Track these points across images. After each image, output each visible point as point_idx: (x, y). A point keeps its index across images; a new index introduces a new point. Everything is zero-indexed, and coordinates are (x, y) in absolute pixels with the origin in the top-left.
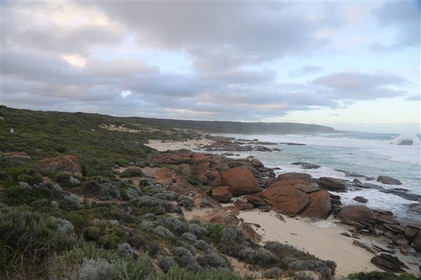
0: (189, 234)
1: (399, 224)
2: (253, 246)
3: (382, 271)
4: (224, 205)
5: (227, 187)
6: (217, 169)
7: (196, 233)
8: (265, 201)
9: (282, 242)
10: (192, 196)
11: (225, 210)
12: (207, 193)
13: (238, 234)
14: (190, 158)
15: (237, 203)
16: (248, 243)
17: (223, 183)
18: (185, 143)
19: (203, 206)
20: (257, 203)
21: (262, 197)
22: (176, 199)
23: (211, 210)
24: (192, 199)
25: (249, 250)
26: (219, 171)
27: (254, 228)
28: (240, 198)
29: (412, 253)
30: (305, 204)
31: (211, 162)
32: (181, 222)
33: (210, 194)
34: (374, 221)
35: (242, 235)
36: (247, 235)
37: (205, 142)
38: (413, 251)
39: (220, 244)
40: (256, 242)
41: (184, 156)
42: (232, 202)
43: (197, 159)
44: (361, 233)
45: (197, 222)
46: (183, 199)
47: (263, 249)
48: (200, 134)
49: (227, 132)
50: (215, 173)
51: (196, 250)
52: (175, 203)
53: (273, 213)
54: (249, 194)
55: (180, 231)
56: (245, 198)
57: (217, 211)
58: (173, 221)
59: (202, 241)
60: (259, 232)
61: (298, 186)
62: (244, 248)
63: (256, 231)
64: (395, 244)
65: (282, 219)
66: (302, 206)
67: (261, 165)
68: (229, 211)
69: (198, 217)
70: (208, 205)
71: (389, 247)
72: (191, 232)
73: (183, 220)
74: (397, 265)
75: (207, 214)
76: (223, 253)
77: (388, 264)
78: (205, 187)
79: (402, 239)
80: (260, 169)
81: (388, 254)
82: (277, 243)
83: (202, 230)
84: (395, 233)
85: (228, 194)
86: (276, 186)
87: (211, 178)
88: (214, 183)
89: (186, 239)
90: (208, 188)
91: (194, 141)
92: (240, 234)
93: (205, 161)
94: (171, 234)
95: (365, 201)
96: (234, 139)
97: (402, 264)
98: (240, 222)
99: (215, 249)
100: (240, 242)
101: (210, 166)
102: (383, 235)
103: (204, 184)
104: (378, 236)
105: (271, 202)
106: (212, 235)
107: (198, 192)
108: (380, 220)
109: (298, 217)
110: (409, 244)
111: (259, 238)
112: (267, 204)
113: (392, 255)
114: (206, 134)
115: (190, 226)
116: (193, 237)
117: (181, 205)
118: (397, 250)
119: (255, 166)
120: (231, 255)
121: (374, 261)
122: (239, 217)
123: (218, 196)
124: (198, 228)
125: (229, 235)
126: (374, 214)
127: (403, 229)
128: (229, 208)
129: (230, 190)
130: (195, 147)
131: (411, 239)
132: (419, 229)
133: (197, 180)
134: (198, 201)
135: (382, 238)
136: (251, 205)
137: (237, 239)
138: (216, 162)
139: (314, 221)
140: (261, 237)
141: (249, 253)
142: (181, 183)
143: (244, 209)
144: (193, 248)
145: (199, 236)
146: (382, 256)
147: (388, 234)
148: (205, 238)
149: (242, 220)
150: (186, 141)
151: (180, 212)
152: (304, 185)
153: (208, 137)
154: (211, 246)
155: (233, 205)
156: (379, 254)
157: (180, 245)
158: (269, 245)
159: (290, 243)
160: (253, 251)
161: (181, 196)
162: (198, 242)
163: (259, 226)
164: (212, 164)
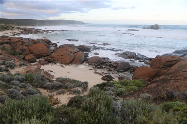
0: (15, 81)
1: (111, 62)
2: (50, 81)
3: (106, 82)
4: (33, 64)
5: (33, 54)
6: (26, 45)
7: (19, 80)
8: (54, 59)
9: (64, 77)
10: (13, 61)
11: (33, 66)
12: (22, 59)
13: (42, 76)
14: (9, 41)
15: (40, 62)
16: (47, 80)
17: (31, 52)
18: (4, 32)
19: (21, 65)
20: (50, 60)
21: (52, 57)
22: (4, 64)
23: (25, 67)
24: (14, 62)
25: (48, 83)
26: (28, 46)
27: (50, 73)
28: (41, 59)
29: (116, 73)
30: (73, 58)
31: (22, 42)
32: (9, 76)
33: (24, 59)
34: (102, 62)
35: (44, 77)
36: (46, 76)
37: (17, 31)
38: (116, 72)
39: (33, 83)
40: (51, 79)
41: (5, 39)
42: (37, 61)
43: (13, 41)
44: (97, 68)
45: (19, 74)
46: (8, 63)
47: (55, 82)
48: (13, 26)
49: (29, 25)
50: (25, 48)
51: (20, 88)
52: (3, 66)
53: (58, 64)
54: (45, 56)
55: (9, 81)
56: (43, 59)
57: (29, 67)
58: (4, 76)
59: (23, 83)
60: (52, 74)
61: (69, 50)
62: (46, 83)
63: (51, 74)
64: (110, 70)
65: (63, 66)
66: (72, 60)
67: (50, 42)
68: (36, 66)
69: (19, 71)
70: (24, 65)
71: (108, 72)
72: (16, 80)
73: (10, 74)
74: (110, 78)
75: (24, 69)
76: (35, 87)
77: (108, 79)
78: (21, 56)
79: (112, 68)
80: (49, 44)
81: (108, 75)
82: (62, 78)
83: (22, 78)
84: (110, 66)
85: (34, 58)
86: (58, 51)
87: (23, 50)
88: (25, 53)
89: (13, 84)
90: (22, 56)
91: (10, 31)
92: (43, 77)
93: (19, 42)
94: (4, 83)
95: (98, 54)
96: (34, 29)
97: (113, 78)
98: (42, 71)
99: (31, 86)
100: (44, 80)
101: (22, 44)
102: (106, 67)
103: (20, 54)
104: (104, 68)
105: (56, 59)
106: (28, 79)
107: (17, 59)
108: (104, 61)
109: (70, 65)
110: (115, 70)
111: (53, 77)
112: (55, 60)
113: (109, 75)
114: (17, 26)
115: (15, 77)
116: (18, 82)
117: (8, 67)
118: (111, 72)
119: (47, 42)
120: (40, 88)
121: (103, 79)
122: (41, 68)
123: (28, 59)
124: (20, 77)
125: (37, 78)
126: (102, 59)
127: (113, 64)
128: (36, 64)
129: (35, 55)
130: (11, 34)
131: (115, 68)
132: (118, 63)
133: (15, 52)
134: (17, 63)
135: (105, 69)
136: (47, 62)
137: (41, 79)
138: (25, 41)
139: (77, 65)
140: (53, 76)
141: (48, 85)
142: (5, 55)
143: (43, 64)
144: (18, 88)
145: (21, 81)
146: (105, 76)
147: (107, 67)
148: (24, 82)
149: (43, 70)
150: (5, 31)
151: (7, 71)
152: (71, 50)
153: (18, 28)
154: (29, 85)
155: (37, 63)
156: (104, 75)
157: (10, 88)
158: (58, 80)
159: (68, 77)
160: (51, 83)
161: (7, 62)
162: (20, 84)
163: (52, 71)
164: (23, 43)
